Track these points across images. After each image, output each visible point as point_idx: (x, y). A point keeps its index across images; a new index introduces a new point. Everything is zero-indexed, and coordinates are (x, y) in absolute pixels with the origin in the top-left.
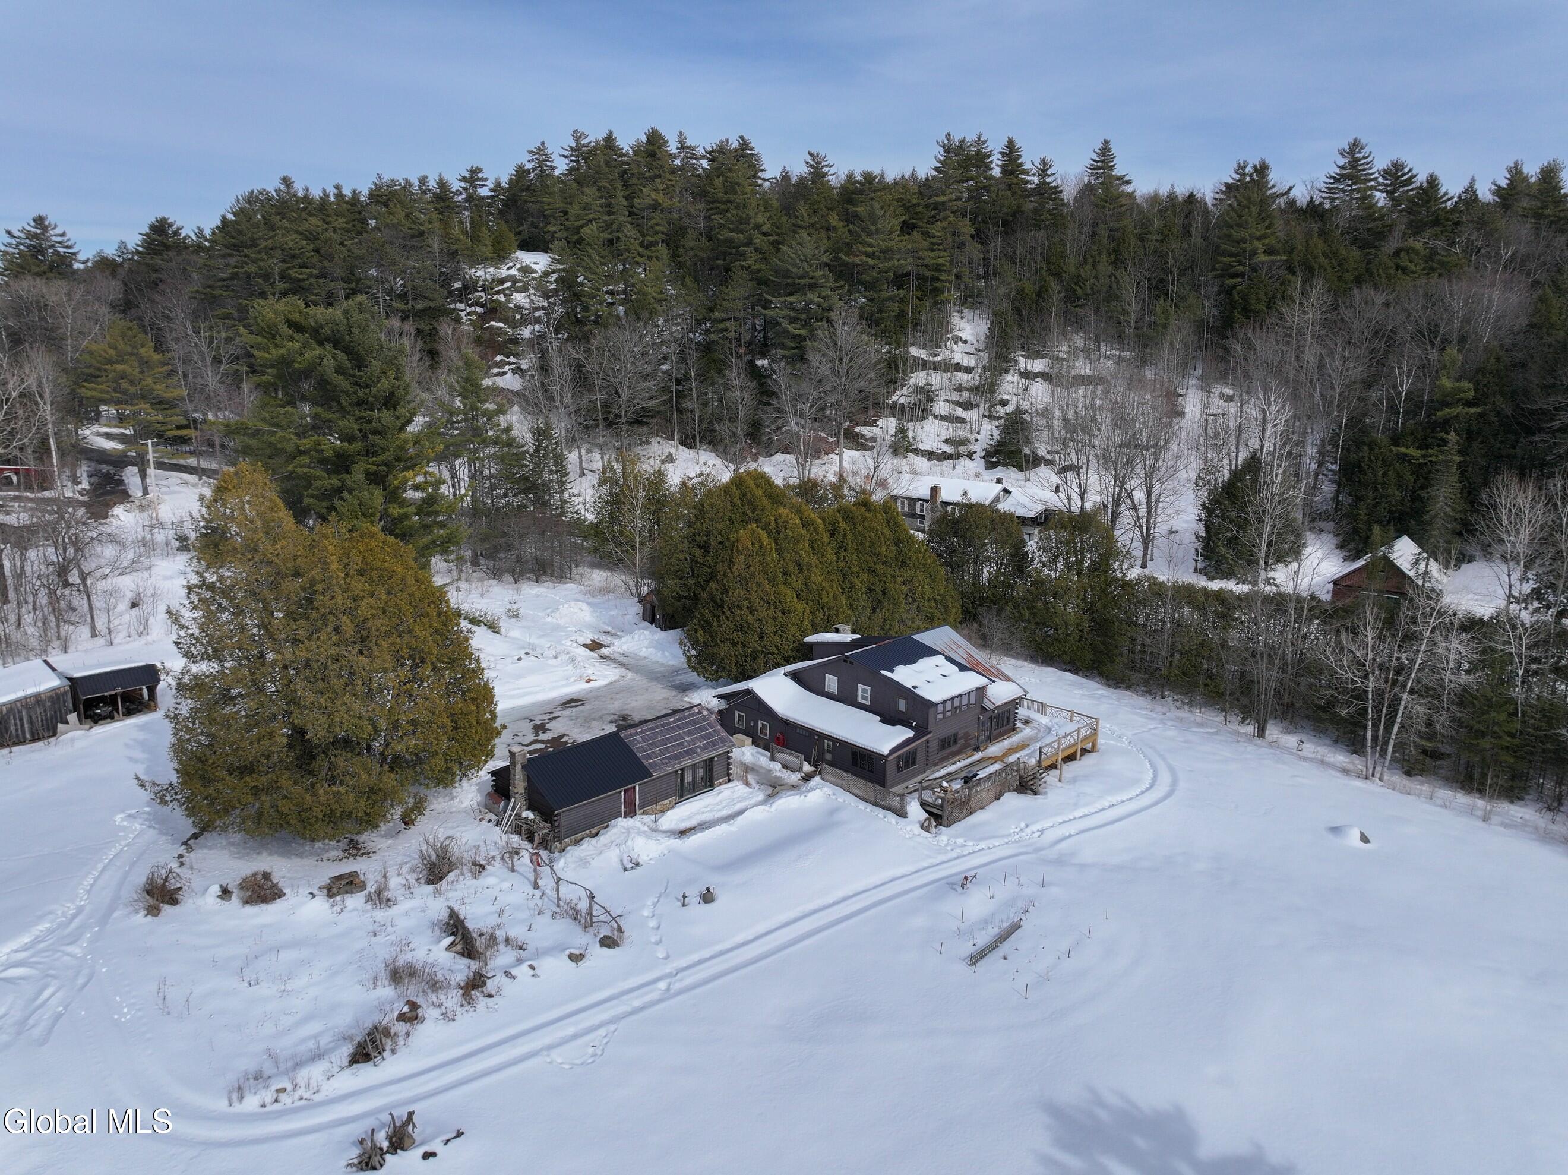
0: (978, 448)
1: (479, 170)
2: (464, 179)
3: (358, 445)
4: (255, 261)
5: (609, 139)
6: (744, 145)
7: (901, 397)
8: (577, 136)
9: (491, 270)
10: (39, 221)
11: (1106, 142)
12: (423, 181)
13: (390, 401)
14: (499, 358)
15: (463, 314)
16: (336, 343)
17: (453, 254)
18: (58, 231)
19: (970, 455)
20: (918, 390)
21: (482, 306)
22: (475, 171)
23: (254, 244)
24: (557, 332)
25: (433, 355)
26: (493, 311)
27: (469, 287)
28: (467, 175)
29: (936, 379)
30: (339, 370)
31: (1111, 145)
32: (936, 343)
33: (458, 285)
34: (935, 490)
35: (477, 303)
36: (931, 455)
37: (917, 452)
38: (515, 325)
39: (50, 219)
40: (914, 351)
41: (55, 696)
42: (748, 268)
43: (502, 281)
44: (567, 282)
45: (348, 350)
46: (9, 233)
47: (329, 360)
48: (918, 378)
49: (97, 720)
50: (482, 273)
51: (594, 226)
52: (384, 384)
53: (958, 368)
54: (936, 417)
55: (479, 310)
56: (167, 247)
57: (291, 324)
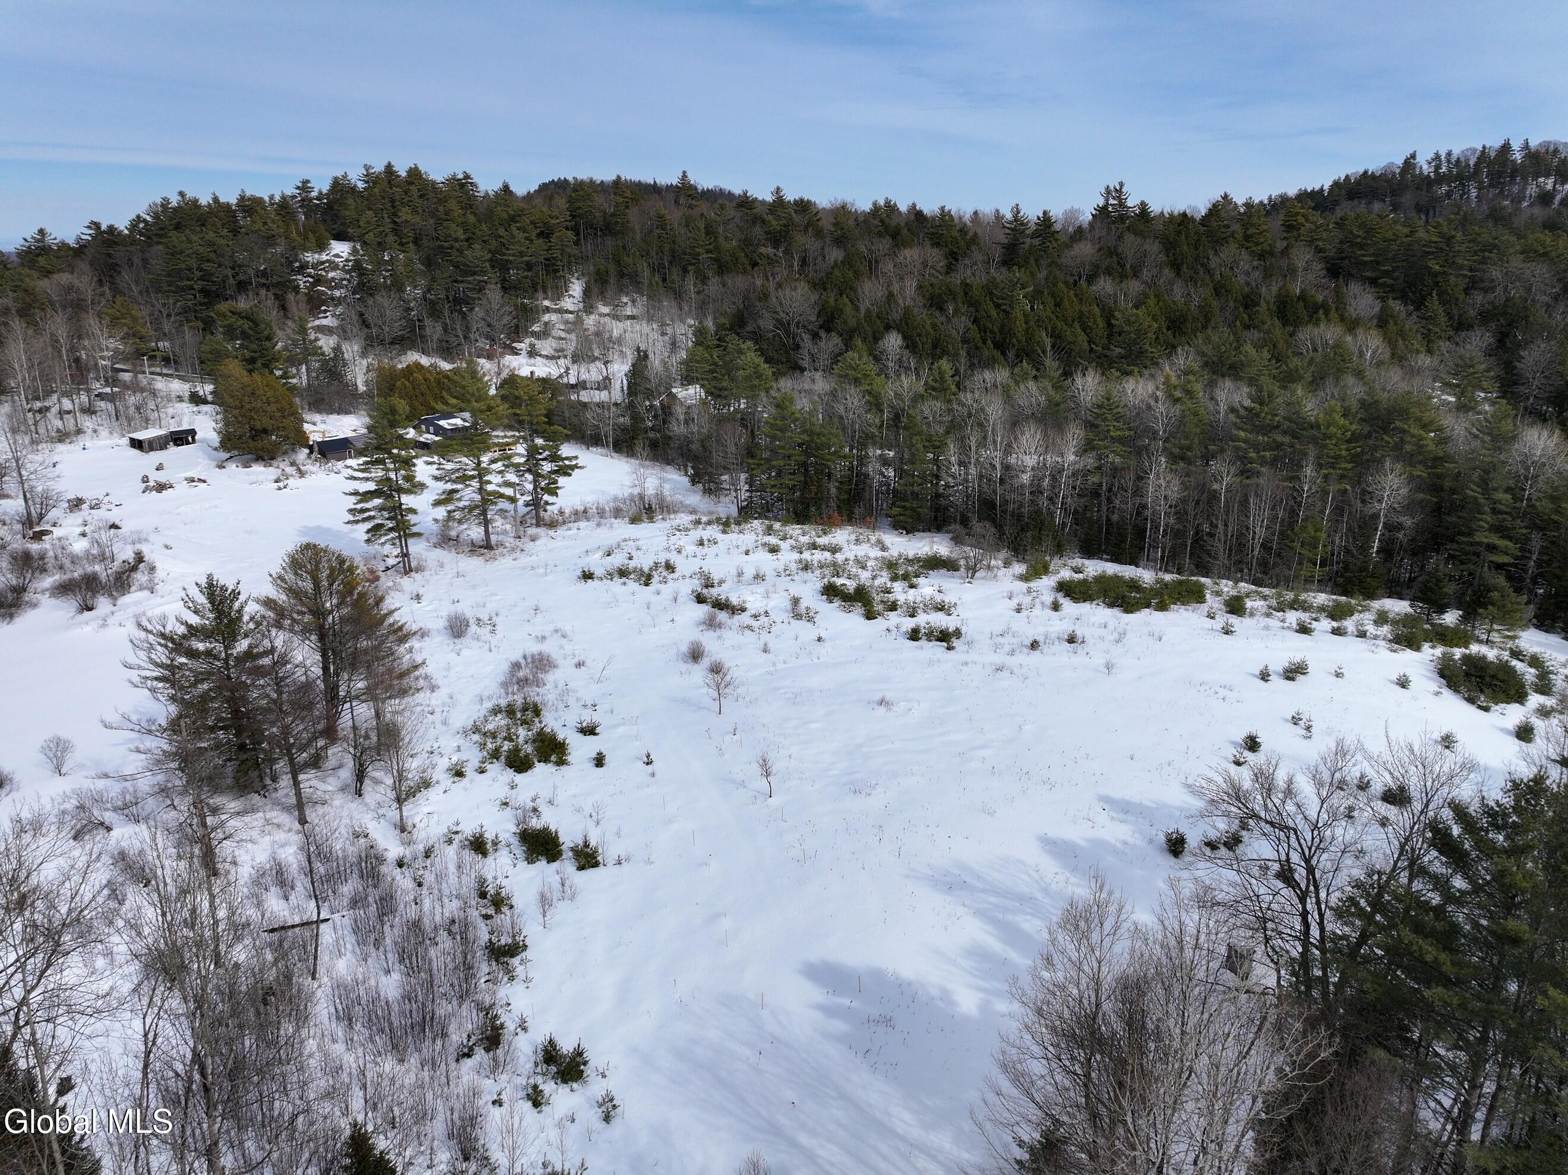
0: (569, 353)
1: (308, 181)
2: (298, 188)
3: (258, 354)
4: (184, 262)
5: (389, 167)
6: (467, 177)
7: (536, 328)
8: (367, 168)
9: (316, 256)
10: (41, 232)
11: (684, 172)
12: (272, 197)
13: (269, 338)
14: (323, 308)
15: (301, 283)
16: (248, 318)
17: (294, 248)
18: (52, 237)
19: (565, 357)
20: (546, 324)
21: (312, 277)
22: (306, 182)
23: (182, 252)
24: (353, 294)
25: (283, 308)
26: (318, 280)
27: (304, 266)
28: (300, 185)
29: (554, 317)
30: (250, 328)
31: (688, 174)
32: (558, 297)
33: (297, 264)
34: (532, 373)
35: (309, 276)
36: (547, 357)
37: (540, 355)
38: (331, 288)
39: (48, 230)
40: (546, 303)
41: (166, 436)
42: (451, 261)
43: (323, 263)
44: (358, 266)
45: (253, 321)
46: (25, 240)
47: (246, 325)
48: (546, 317)
49: (178, 445)
50: (310, 257)
51: (371, 234)
52: (266, 333)
53: (567, 312)
54: (553, 337)
55: (311, 280)
56: (116, 243)
57: (231, 312)
